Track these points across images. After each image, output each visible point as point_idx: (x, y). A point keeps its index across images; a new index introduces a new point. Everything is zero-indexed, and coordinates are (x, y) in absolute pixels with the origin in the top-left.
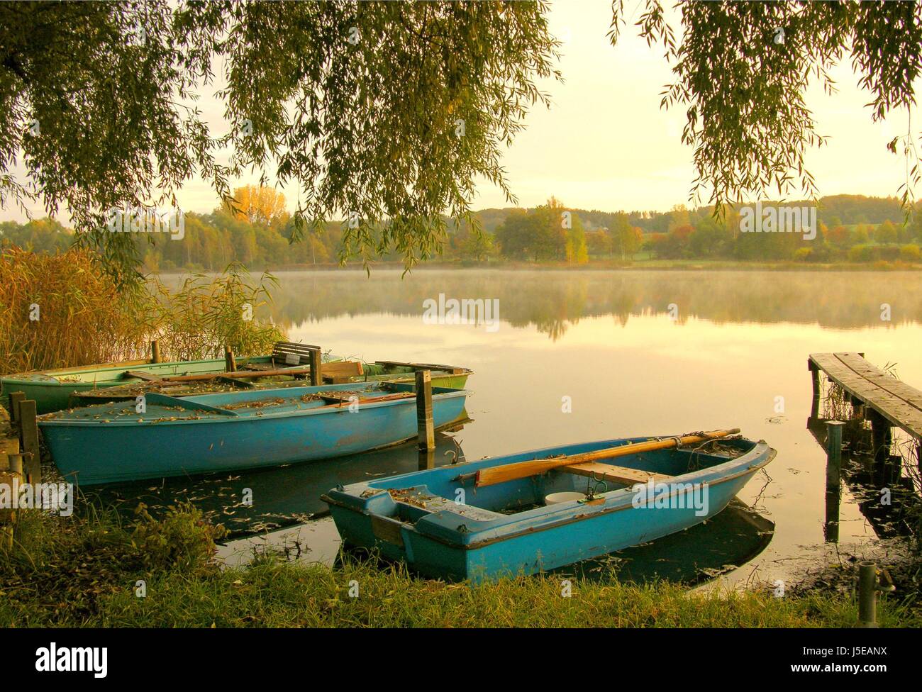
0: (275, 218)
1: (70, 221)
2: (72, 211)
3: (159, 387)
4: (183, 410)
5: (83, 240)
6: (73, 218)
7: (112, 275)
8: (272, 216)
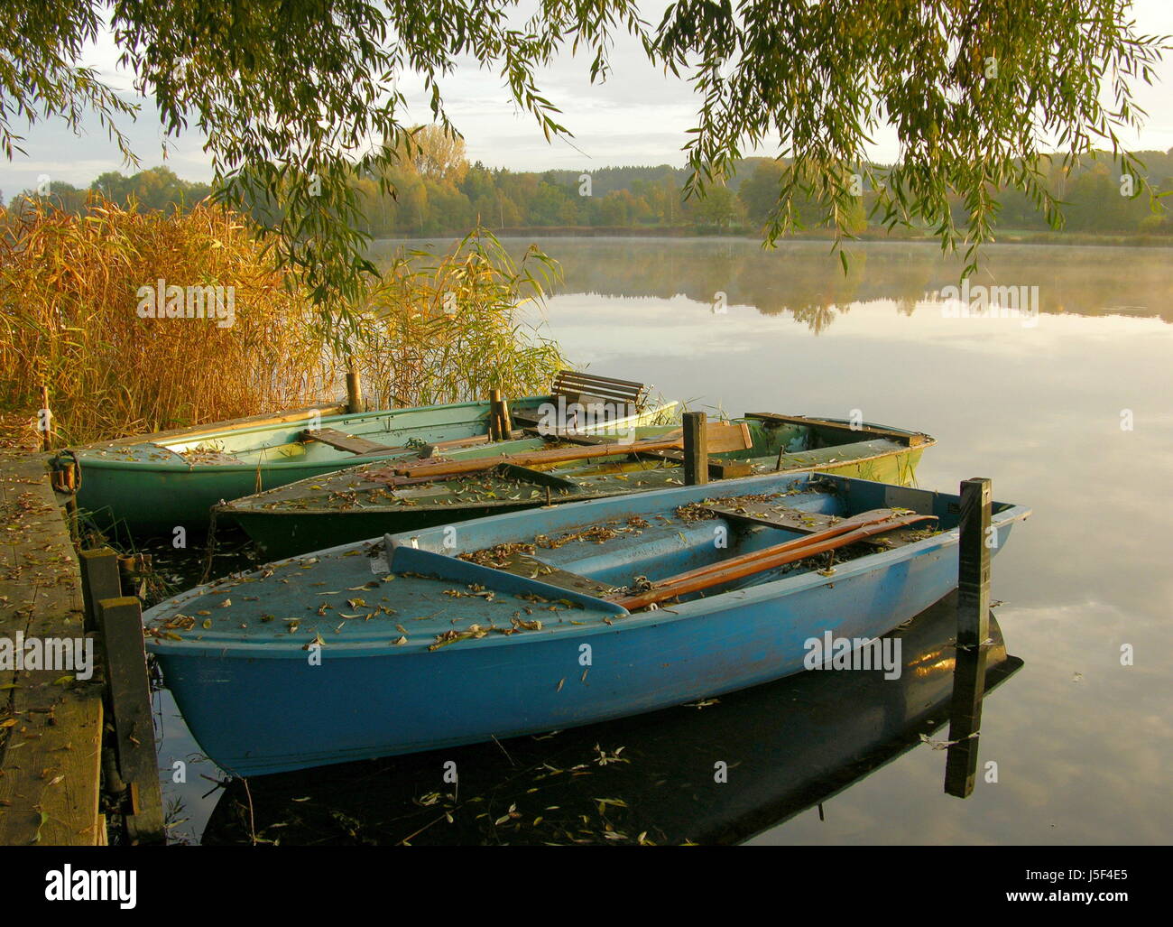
0: (450, 167)
1: (205, 149)
2: (209, 128)
3: (389, 488)
4: (492, 596)
5: (239, 186)
6: (210, 143)
7: (304, 264)
8: (447, 165)
